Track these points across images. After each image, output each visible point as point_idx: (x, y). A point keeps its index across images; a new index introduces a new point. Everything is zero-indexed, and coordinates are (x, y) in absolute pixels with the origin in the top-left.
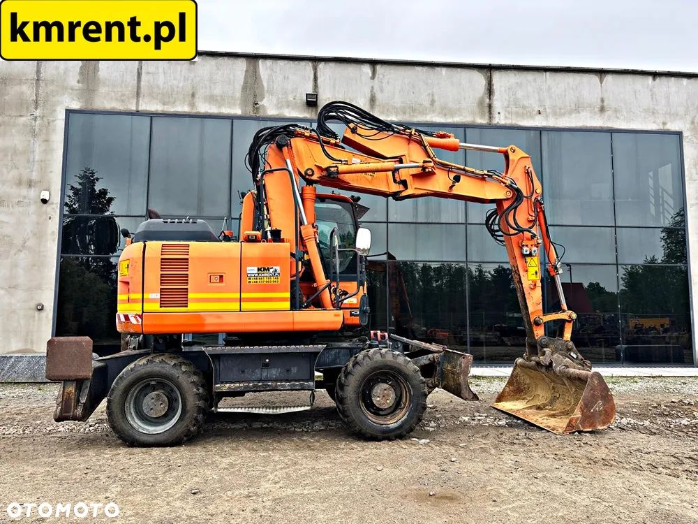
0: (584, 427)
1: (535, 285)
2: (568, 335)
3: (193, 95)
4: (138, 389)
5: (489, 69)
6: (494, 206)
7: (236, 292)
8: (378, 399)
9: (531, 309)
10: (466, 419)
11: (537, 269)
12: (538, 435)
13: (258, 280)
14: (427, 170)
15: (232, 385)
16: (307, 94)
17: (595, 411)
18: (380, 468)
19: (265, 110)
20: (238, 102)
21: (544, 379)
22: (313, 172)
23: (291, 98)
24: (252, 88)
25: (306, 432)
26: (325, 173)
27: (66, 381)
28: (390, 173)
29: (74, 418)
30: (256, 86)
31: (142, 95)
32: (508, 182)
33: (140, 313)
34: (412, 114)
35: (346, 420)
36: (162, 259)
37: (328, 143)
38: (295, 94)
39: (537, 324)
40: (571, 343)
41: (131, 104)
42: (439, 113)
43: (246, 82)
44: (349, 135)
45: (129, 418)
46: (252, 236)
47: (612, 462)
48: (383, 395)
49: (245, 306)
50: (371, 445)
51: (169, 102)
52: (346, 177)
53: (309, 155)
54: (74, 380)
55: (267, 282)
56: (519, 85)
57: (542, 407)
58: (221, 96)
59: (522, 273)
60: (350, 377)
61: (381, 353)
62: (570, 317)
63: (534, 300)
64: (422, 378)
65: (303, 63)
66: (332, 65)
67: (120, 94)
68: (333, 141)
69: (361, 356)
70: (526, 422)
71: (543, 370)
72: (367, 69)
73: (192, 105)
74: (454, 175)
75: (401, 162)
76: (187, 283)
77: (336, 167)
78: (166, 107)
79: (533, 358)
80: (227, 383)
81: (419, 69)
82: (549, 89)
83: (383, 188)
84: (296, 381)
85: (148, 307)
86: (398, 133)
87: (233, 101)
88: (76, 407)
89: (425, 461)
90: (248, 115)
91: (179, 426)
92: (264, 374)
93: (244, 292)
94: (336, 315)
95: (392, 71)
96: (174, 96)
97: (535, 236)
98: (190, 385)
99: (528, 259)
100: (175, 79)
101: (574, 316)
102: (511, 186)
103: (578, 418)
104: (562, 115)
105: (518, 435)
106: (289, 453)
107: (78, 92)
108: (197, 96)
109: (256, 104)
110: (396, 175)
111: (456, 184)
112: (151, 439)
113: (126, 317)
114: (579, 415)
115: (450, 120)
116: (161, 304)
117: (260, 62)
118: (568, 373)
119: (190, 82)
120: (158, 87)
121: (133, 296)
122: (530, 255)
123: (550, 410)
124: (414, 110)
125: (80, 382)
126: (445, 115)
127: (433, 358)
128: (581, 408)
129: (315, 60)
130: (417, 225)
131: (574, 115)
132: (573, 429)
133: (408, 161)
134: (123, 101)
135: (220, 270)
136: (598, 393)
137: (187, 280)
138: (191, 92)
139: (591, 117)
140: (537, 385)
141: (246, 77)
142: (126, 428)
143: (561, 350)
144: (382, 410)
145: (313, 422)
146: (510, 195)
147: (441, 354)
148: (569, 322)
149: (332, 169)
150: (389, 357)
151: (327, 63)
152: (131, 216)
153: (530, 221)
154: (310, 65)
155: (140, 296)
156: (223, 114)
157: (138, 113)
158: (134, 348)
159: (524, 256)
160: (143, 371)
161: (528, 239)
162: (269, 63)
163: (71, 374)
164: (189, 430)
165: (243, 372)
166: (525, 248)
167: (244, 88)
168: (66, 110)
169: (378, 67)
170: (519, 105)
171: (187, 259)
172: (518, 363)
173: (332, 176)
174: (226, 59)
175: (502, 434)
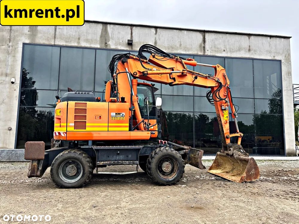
0: (247, 180)
1: (227, 122)
2: (239, 142)
3: (79, 39)
4: (64, 164)
5: (204, 32)
6: (210, 89)
7: (107, 123)
8: (165, 168)
9: (225, 132)
10: (198, 177)
11: (227, 115)
12: (229, 183)
13: (116, 118)
14: (184, 74)
15: (104, 162)
16: (128, 40)
17: (252, 173)
18: (169, 196)
19: (110, 46)
20: (98, 42)
21: (229, 161)
22: (137, 73)
23: (121, 41)
24: (105, 37)
25: (133, 182)
26: (142, 74)
27: (33, 160)
28: (168, 75)
29: (37, 176)
30: (106, 36)
31: (56, 38)
32: (217, 80)
33: (66, 132)
34: (172, 49)
35: (151, 177)
36: (75, 109)
37: (143, 61)
38: (122, 40)
39: (227, 138)
40: (241, 146)
41: (52, 41)
42: (183, 50)
43: (102, 34)
44: (152, 58)
45: (60, 176)
46: (113, 100)
47: (261, 194)
48: (167, 167)
49: (110, 129)
50: (162, 187)
51: (68, 41)
52: (150, 76)
53: (135, 67)
54: (37, 160)
55: (119, 119)
56: (216, 39)
57: (228, 172)
58: (91, 39)
59: (221, 117)
60: (153, 159)
61: (166, 149)
62: (240, 135)
63: (226, 128)
64: (183, 160)
65: (126, 27)
66: (139, 28)
67: (47, 37)
68: (145, 61)
69: (158, 150)
70: (223, 178)
71: (229, 157)
72: (153, 30)
73: (79, 43)
74: (195, 76)
75: (173, 70)
76: (86, 119)
77: (147, 71)
78: (67, 43)
79: (225, 152)
80: (102, 161)
81: (175, 31)
82: (228, 41)
83: (166, 81)
84: (131, 161)
85: (69, 129)
86: (172, 58)
87: (96, 42)
88: (37, 172)
89: (186, 193)
90: (102, 48)
91: (81, 180)
92: (117, 158)
93: (110, 123)
94: (148, 133)
95: (164, 31)
96: (71, 39)
97: (227, 102)
98: (87, 162)
99: (224, 111)
100: (71, 31)
101: (242, 135)
102: (217, 81)
103: (245, 176)
104: (233, 52)
105: (221, 183)
106: (129, 191)
107: (28, 35)
108: (81, 39)
109: (106, 43)
110: (171, 75)
111: (196, 80)
112: (70, 185)
113: (59, 133)
114: (245, 175)
115: (187, 53)
116: (74, 128)
117: (108, 25)
118: (240, 158)
119: (78, 33)
120: (64, 35)
121: (62, 124)
122: (225, 110)
123: (232, 173)
124: (172, 48)
125: (39, 161)
126: (186, 50)
127: (186, 151)
128: (246, 172)
129: (132, 26)
130: (173, 96)
131: (238, 52)
132: (243, 181)
133: (176, 70)
134: (48, 40)
135: (100, 114)
136: (253, 166)
137: (86, 118)
138: (78, 37)
139: (245, 53)
140: (225, 163)
141: (102, 32)
142: (59, 180)
143: (237, 149)
144: (166, 173)
145: (135, 178)
146: (217, 85)
147: (189, 150)
148: (240, 137)
149: (145, 72)
150: (169, 151)
151: (137, 27)
152: (51, 90)
153: (225, 96)
154: (129, 27)
155: (66, 124)
156: (92, 47)
157: (55, 46)
158: (57, 147)
159: (222, 110)
160: (66, 156)
161: (224, 103)
162: (112, 26)
163: (36, 157)
164: (86, 181)
165: (108, 157)
166: (223, 107)
167: (101, 37)
168: (23, 43)
169: (158, 29)
170: (216, 47)
171: (86, 109)
172: (218, 154)
173: (145, 75)
174: (93, 24)
175: (214, 183)
